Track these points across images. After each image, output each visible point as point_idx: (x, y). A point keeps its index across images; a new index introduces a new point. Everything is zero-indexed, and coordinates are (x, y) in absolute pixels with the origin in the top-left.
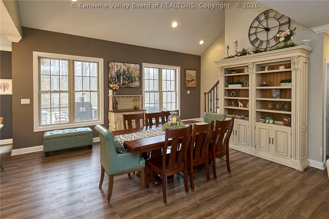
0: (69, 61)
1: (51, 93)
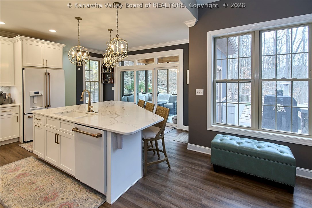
0: (253, 33)
1: (227, 83)
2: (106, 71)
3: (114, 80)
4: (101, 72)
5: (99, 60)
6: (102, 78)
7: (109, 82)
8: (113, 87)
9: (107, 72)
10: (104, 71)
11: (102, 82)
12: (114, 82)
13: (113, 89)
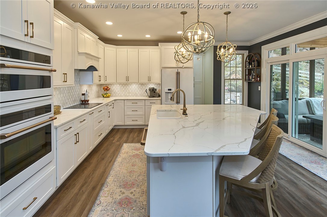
2: (250, 66)
3: (260, 77)
4: (245, 68)
5: (243, 53)
6: (246, 75)
7: (254, 80)
8: (259, 87)
9: (252, 67)
10: (248, 66)
11: (245, 80)
12: (260, 80)
13: (259, 90)
